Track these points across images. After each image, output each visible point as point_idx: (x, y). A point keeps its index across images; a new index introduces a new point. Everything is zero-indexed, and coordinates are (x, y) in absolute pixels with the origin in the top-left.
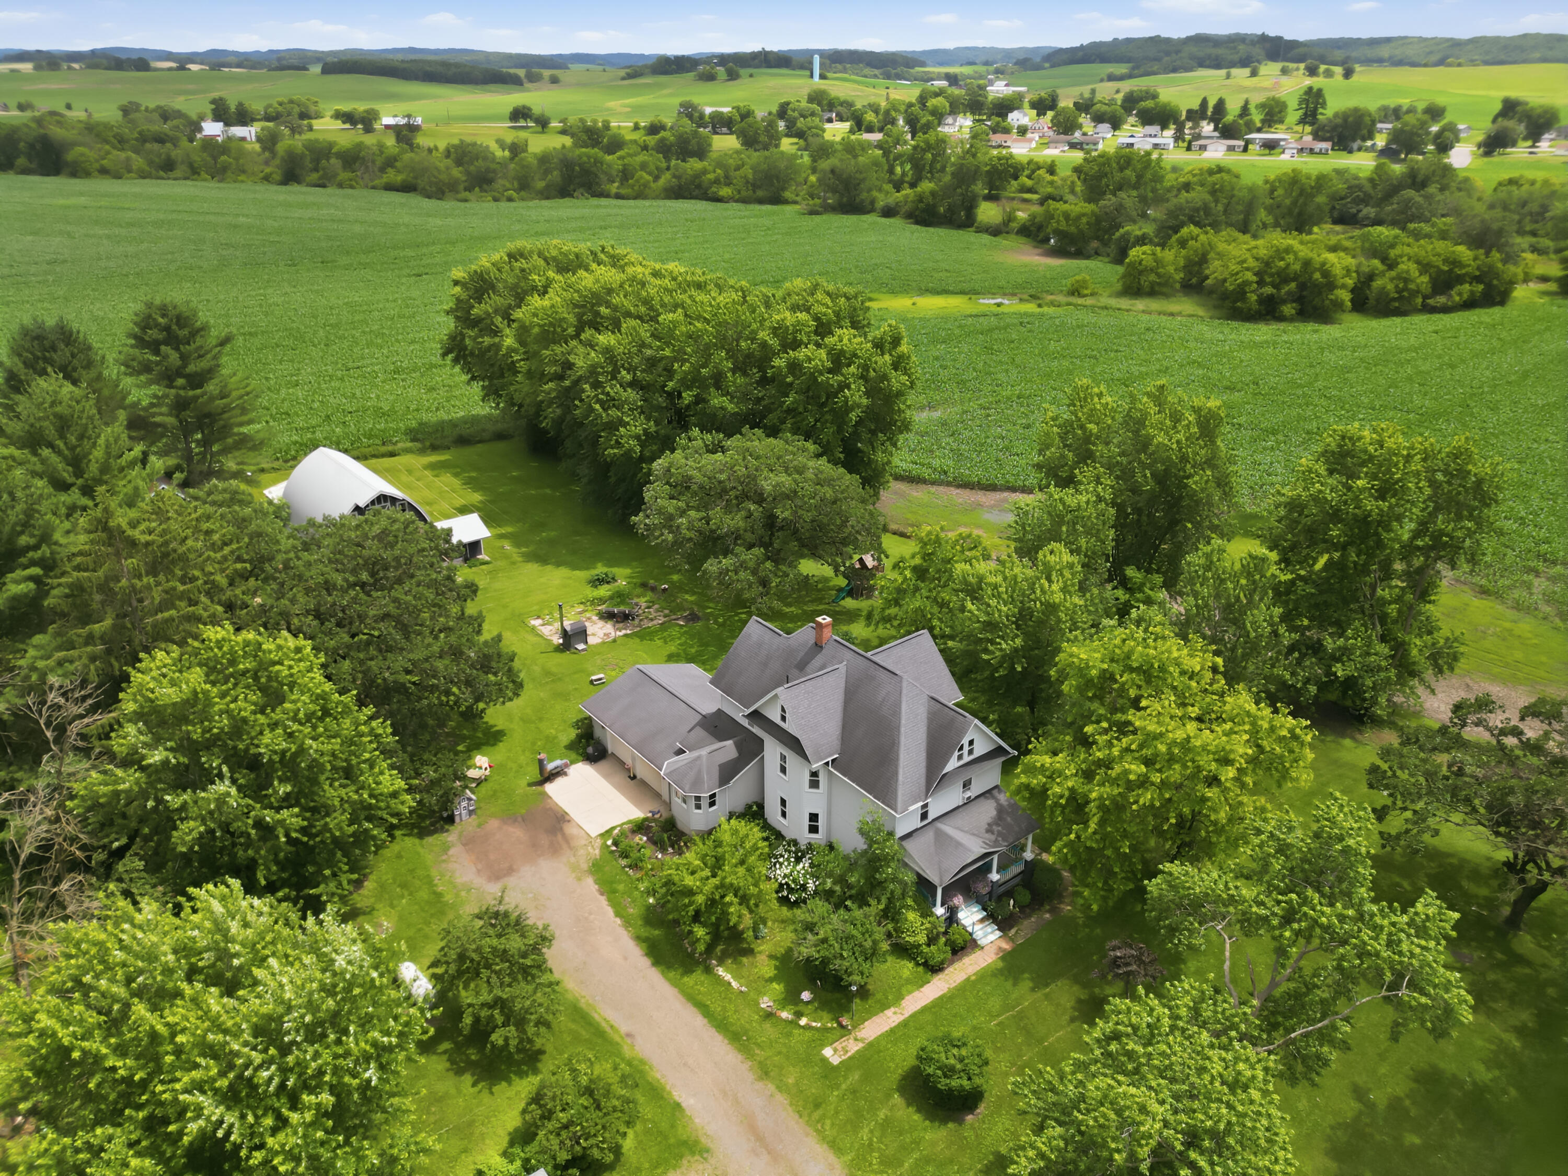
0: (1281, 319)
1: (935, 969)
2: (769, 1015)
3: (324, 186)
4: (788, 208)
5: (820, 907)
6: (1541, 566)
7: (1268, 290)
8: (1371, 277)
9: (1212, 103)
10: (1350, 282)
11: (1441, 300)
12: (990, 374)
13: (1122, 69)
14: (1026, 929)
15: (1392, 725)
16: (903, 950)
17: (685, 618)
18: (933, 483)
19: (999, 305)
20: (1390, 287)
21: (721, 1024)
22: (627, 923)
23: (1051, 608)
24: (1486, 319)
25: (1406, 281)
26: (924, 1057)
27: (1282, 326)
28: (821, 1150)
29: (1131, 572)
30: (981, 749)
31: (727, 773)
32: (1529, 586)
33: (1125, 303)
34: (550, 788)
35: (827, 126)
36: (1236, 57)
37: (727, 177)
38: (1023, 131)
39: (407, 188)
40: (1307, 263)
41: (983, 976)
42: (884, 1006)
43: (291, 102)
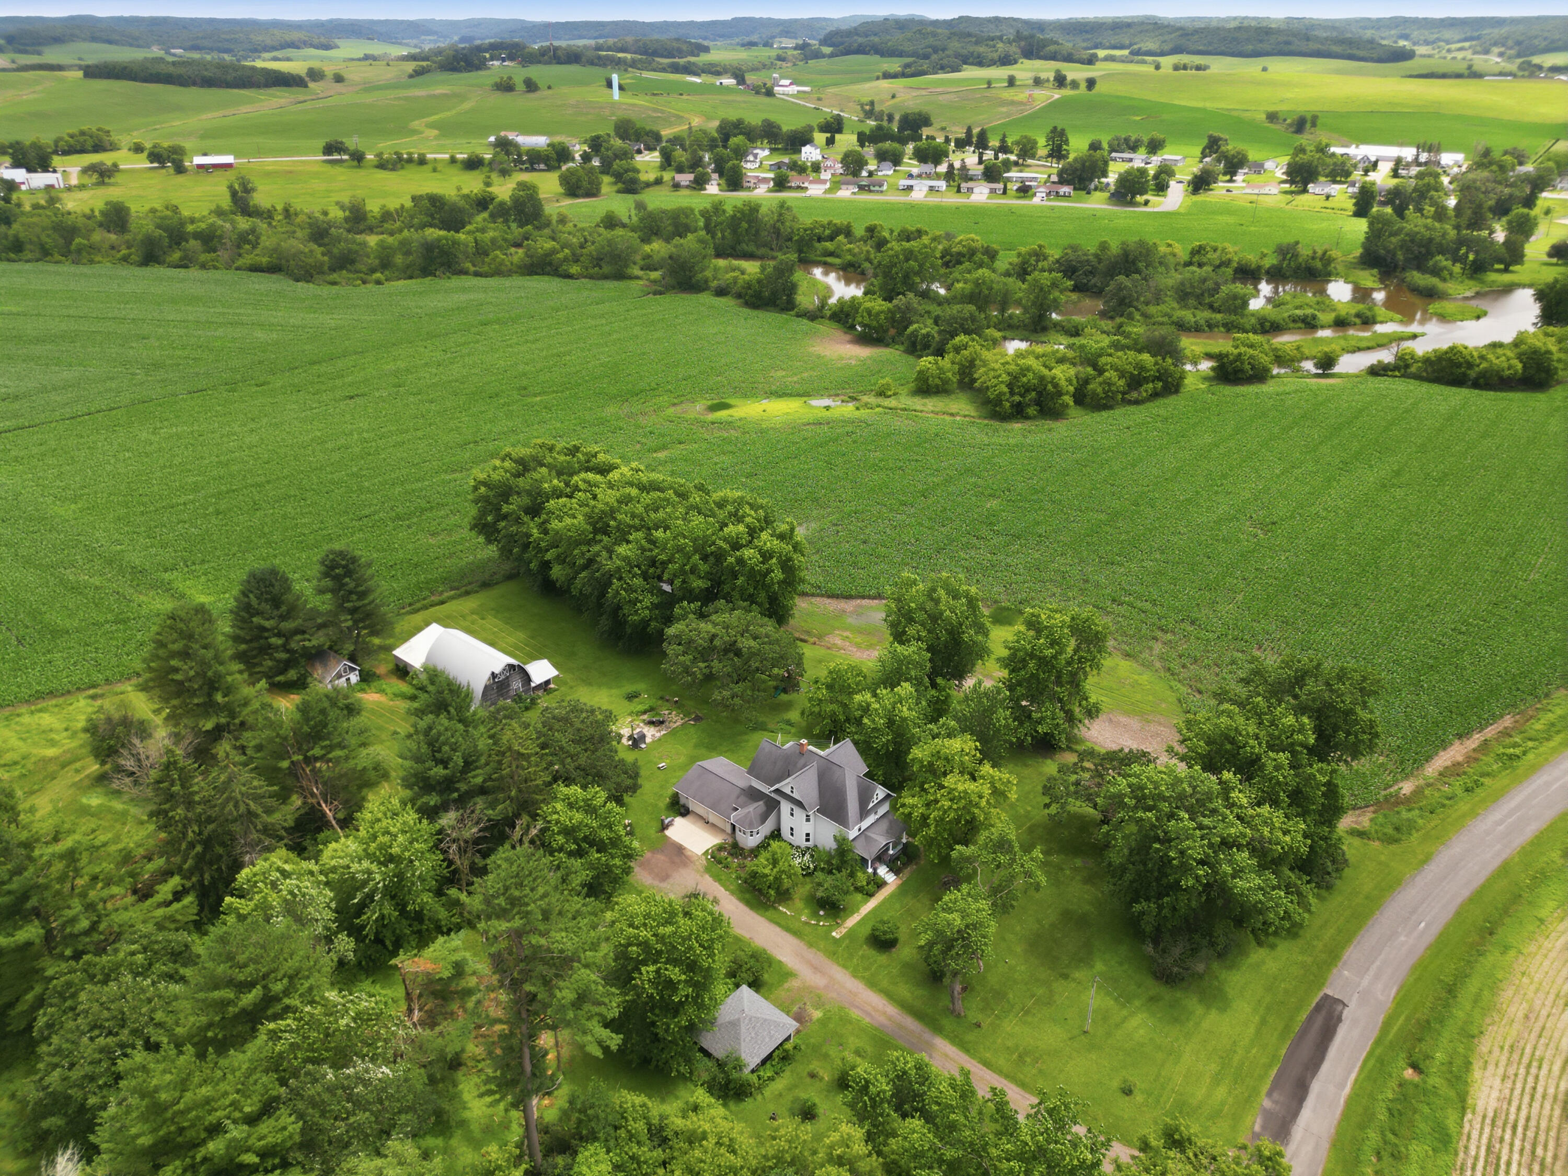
0: (1027, 418)
1: (871, 895)
2: (807, 923)
3: (186, 267)
4: (634, 284)
5: (820, 876)
6: (1159, 634)
7: (1017, 398)
8: (1086, 381)
9: (976, 131)
10: (1071, 389)
11: (1135, 395)
12: (832, 491)
13: (894, 65)
14: (907, 872)
15: (1069, 748)
16: (858, 889)
17: (694, 719)
18: (813, 595)
19: (827, 408)
20: (1099, 390)
21: (788, 929)
22: (732, 893)
23: (904, 720)
24: (1162, 412)
25: (1109, 384)
26: (874, 929)
27: (1029, 423)
28: (839, 969)
29: (939, 680)
30: (881, 796)
31: (764, 819)
32: (1151, 648)
33: (918, 403)
34: (668, 833)
35: (638, 158)
36: (995, 56)
37: (574, 254)
38: (816, 168)
39: (273, 269)
40: (1042, 378)
41: (892, 896)
42: (853, 913)
43: (83, 133)
